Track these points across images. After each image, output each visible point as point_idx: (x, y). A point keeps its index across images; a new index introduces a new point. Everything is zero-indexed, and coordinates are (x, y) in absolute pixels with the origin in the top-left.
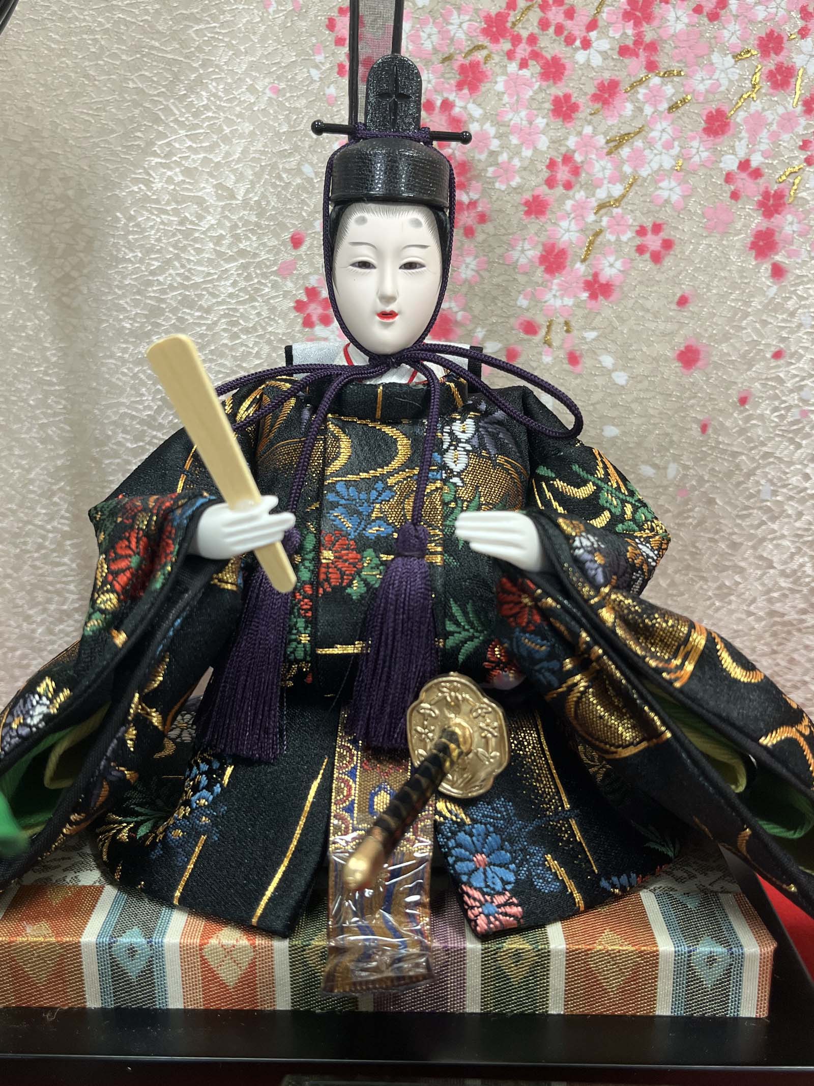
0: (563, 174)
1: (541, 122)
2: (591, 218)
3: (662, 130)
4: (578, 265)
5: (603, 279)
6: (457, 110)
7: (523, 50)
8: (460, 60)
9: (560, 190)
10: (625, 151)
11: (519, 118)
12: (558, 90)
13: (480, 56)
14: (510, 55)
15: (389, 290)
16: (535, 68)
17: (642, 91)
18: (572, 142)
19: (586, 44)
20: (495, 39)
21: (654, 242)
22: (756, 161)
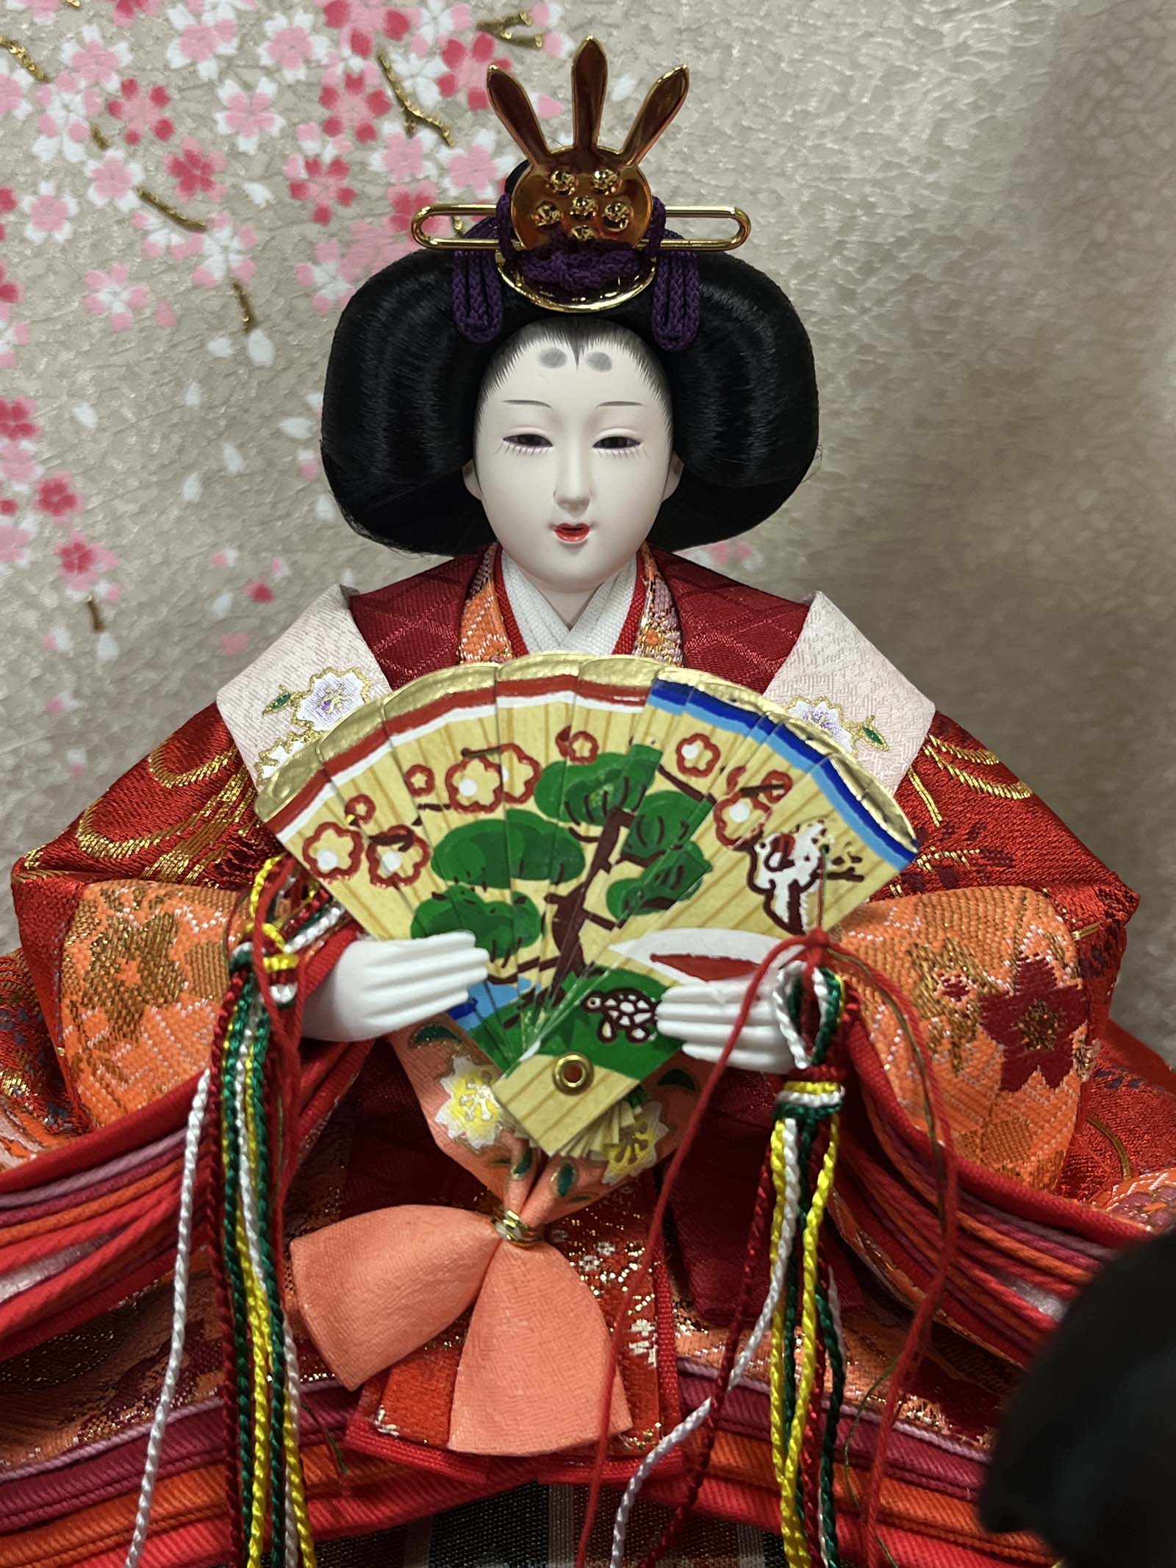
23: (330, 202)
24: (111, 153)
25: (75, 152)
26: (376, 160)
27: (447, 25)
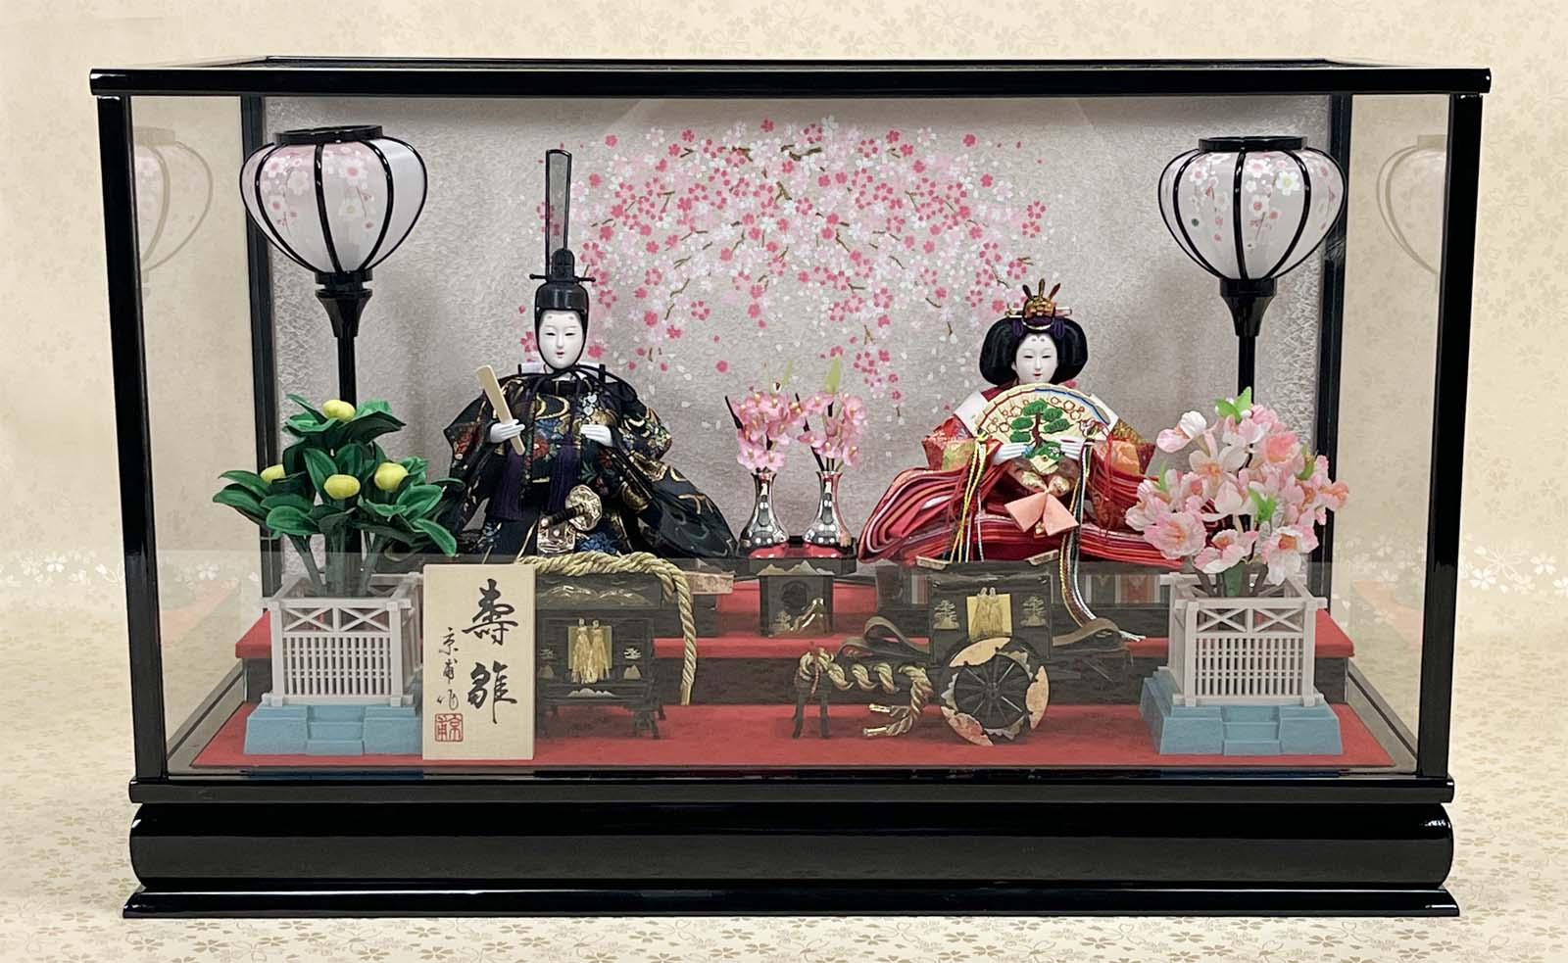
0: (653, 277)
1: (641, 254)
2: (668, 298)
3: (700, 258)
4: (664, 322)
5: (676, 328)
6: (600, 249)
7: (631, 221)
8: (600, 226)
9: (652, 285)
10: (683, 267)
11: (631, 252)
12: (648, 239)
13: (611, 224)
14: (625, 224)
15: (560, 344)
16: (637, 229)
17: (689, 240)
18: (657, 263)
19: (661, 219)
20: (617, 217)
21: (700, 310)
22: (747, 272)
23: (976, 301)
24: (920, 287)
25: (910, 287)
26: (990, 291)
27: (1011, 259)
